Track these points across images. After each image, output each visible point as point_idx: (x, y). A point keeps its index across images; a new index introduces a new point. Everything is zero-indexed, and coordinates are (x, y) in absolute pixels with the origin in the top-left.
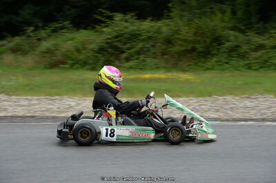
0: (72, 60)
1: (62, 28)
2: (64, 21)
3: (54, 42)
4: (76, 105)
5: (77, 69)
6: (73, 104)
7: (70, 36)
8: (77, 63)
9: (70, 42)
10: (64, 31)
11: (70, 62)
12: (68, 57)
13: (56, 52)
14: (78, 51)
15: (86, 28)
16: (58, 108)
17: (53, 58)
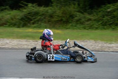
0: (9, 23)
1: (5, 9)
2: (6, 6)
3: (2, 15)
4: (10, 43)
5: (11, 27)
6: (8, 42)
7: (9, 12)
8: (11, 24)
9: (8, 15)
10: (6, 10)
11: (8, 24)
12: (8, 22)
13: (2, 19)
14: (12, 19)
15: (16, 10)
16: (2, 44)
17: (1, 22)
